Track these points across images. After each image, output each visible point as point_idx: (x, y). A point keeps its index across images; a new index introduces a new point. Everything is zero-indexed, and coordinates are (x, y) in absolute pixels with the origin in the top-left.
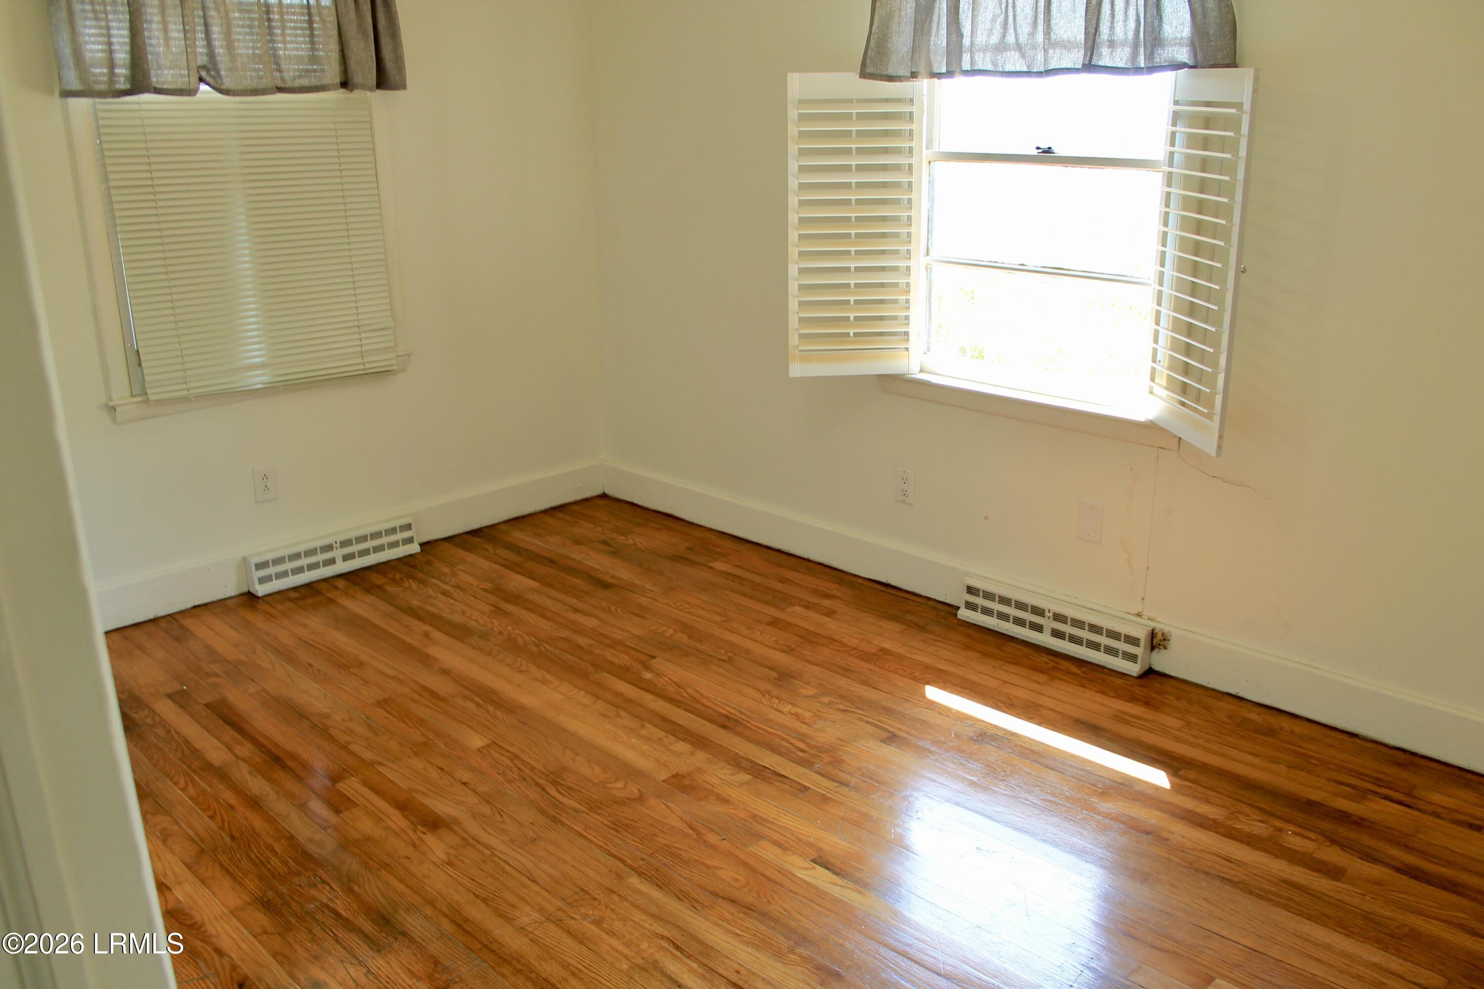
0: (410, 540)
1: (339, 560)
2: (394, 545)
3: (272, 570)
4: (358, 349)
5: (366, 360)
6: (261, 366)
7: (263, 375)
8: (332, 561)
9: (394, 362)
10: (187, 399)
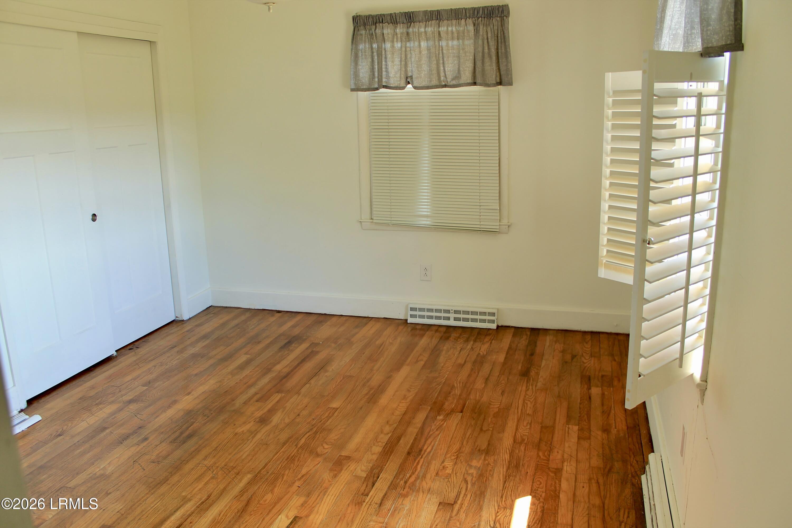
0: (493, 322)
1: (452, 319)
2: (483, 321)
3: (418, 313)
4: (478, 217)
5: (482, 223)
6: (427, 216)
7: (427, 221)
8: (448, 319)
9: (498, 227)
10: (388, 225)
